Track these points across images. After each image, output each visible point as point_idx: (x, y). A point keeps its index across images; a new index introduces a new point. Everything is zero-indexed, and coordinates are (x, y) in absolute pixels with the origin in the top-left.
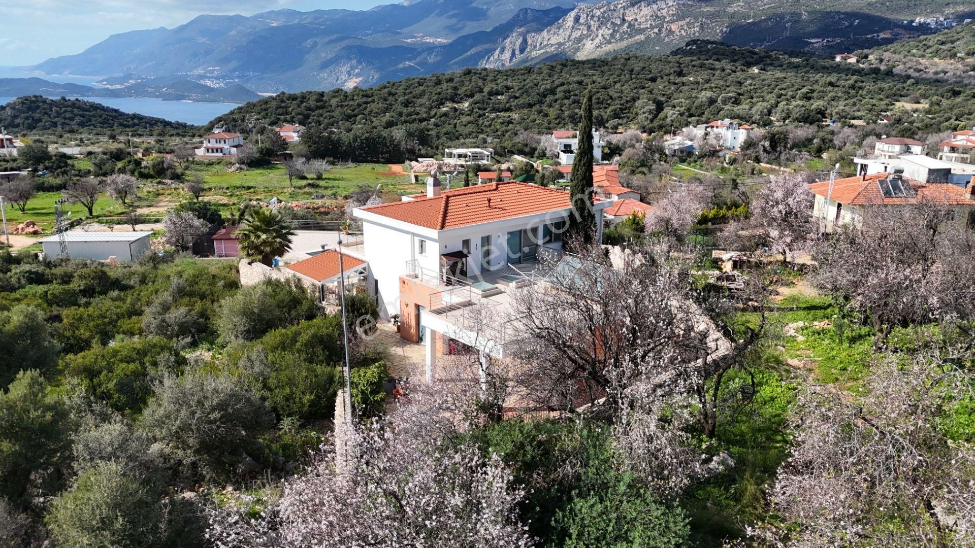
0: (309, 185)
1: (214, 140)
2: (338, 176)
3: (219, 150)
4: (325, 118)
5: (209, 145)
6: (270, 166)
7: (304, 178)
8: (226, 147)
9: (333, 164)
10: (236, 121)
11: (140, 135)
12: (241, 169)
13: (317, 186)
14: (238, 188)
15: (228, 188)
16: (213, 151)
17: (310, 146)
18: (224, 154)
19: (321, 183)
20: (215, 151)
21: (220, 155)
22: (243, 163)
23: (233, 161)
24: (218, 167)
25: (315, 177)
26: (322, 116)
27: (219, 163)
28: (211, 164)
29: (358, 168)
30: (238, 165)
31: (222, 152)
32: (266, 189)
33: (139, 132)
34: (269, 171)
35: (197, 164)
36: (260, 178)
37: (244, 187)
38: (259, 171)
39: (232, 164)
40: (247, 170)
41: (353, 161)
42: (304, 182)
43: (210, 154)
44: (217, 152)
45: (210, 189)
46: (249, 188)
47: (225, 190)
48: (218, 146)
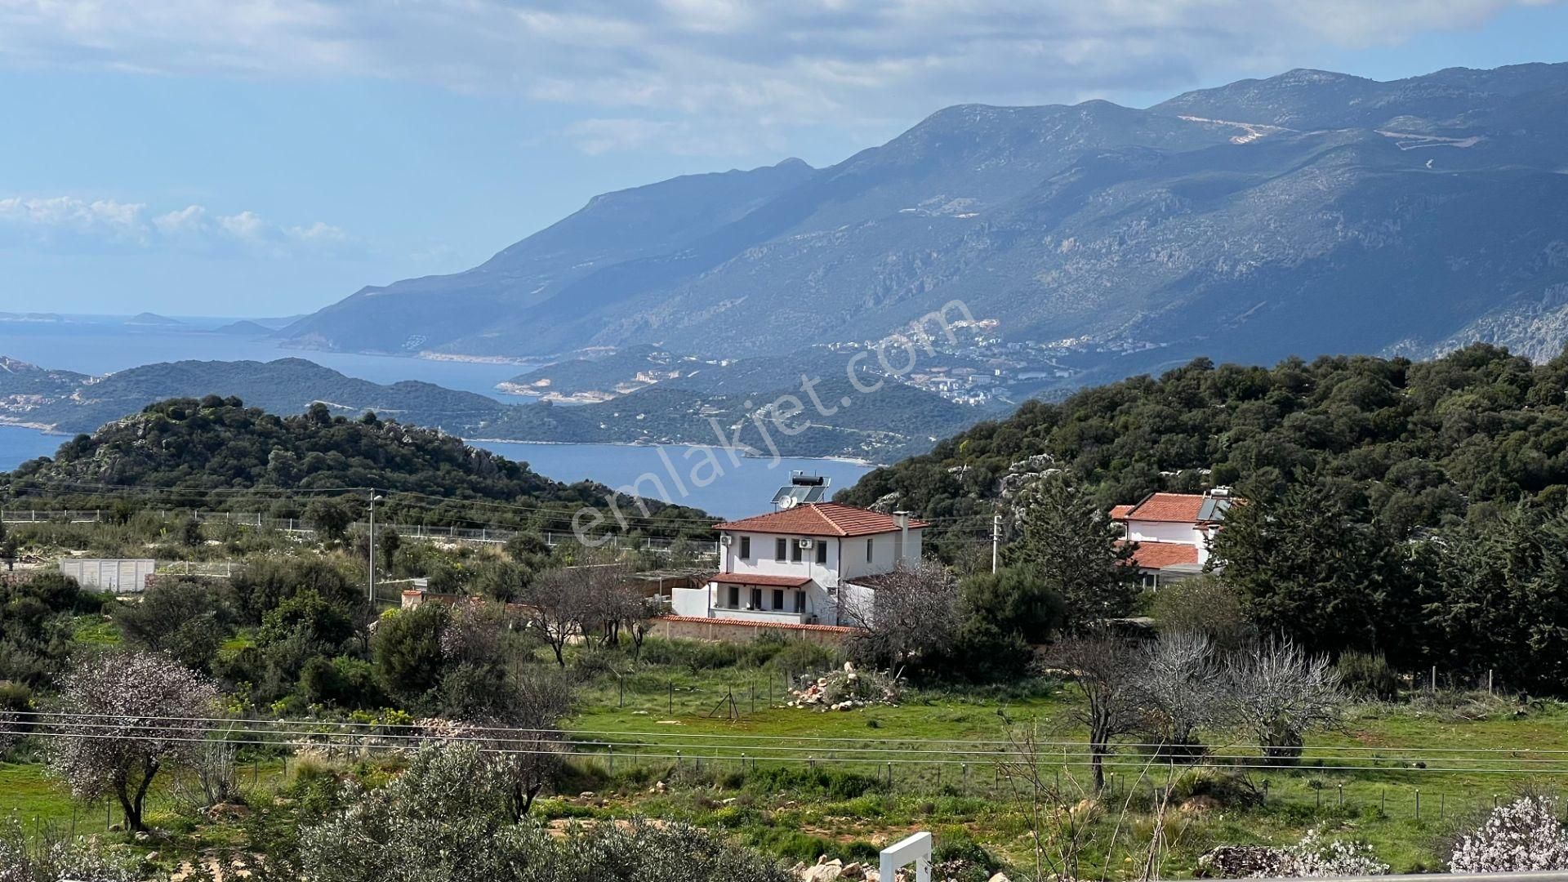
0: (1202, 789)
1: (771, 544)
2: (1394, 756)
3: (789, 598)
4: (1398, 483)
5: (741, 568)
6: (1025, 686)
7: (1185, 751)
8: (824, 576)
9: (1388, 691)
10: (952, 488)
11: (469, 526)
12: (862, 690)
13: (1250, 802)
14: (790, 783)
15: (735, 783)
16: (756, 604)
17: (1264, 589)
18: (812, 619)
19: (1286, 788)
20: (767, 598)
21: (789, 619)
22: (882, 662)
23: (834, 649)
24: (751, 675)
25: (1258, 751)
26: (1379, 472)
27: (763, 659)
28: (721, 660)
29: (1536, 723)
30: (849, 671)
31: (800, 605)
32: (945, 802)
33: (474, 515)
34: (1009, 711)
35: (652, 658)
36: (943, 746)
37: (824, 781)
38: (955, 710)
39: (822, 663)
40: (898, 700)
41: (1508, 683)
42: (1179, 773)
43: (744, 615)
44: (778, 605)
45: (640, 779)
46: (853, 786)
47: (713, 792)
48: (788, 570)
